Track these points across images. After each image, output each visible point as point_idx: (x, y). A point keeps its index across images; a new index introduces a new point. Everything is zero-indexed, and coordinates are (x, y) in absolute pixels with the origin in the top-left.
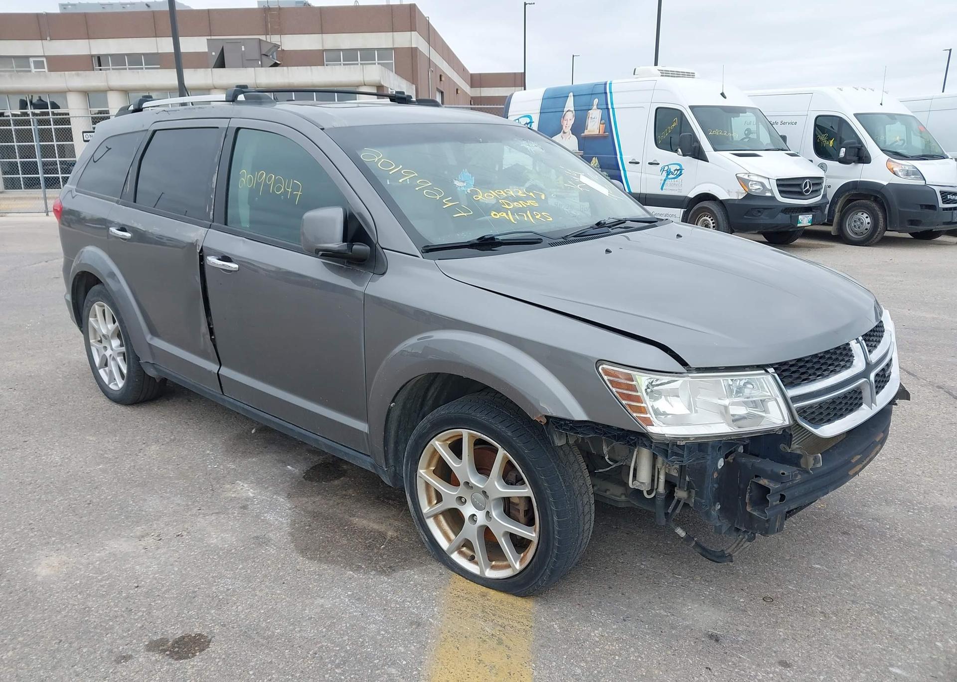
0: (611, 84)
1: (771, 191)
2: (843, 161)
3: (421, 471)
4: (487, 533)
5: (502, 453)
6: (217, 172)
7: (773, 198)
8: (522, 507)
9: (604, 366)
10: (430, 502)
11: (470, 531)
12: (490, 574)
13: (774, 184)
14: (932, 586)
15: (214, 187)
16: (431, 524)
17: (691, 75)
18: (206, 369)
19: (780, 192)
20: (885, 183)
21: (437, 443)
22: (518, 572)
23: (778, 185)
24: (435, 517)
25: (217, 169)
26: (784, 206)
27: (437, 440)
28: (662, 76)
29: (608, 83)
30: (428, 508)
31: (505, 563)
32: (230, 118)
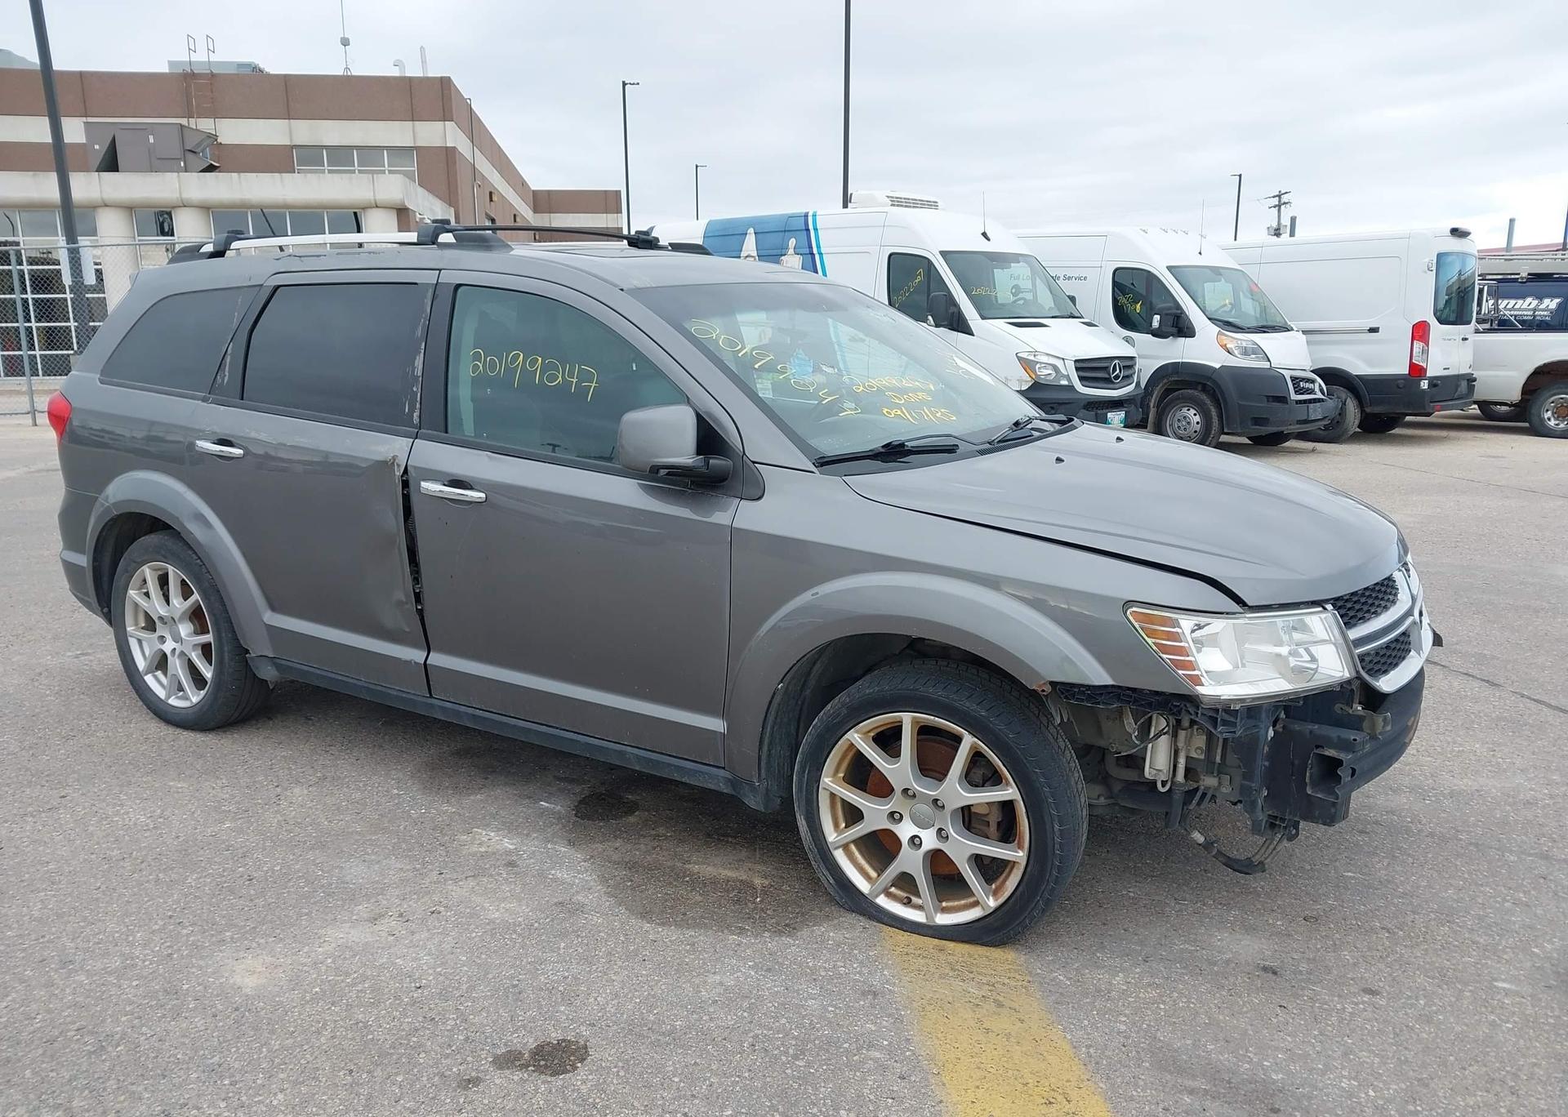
0: (814, 216)
1: (1068, 378)
2: (1157, 334)
3: (826, 780)
4: (937, 860)
5: (968, 741)
6: (423, 351)
7: (1071, 388)
8: (995, 818)
9: (1134, 609)
10: (836, 825)
11: (910, 861)
12: (942, 919)
13: (1071, 366)
14: (1497, 886)
15: (420, 374)
16: (840, 857)
17: (932, 205)
18: (400, 659)
19: (1081, 379)
20: (1217, 366)
21: (856, 735)
22: (991, 911)
23: (1077, 369)
24: (845, 847)
25: (423, 347)
26: (1085, 399)
27: (857, 732)
28: (892, 205)
29: (810, 214)
30: (836, 835)
31: (971, 900)
32: (440, 270)
